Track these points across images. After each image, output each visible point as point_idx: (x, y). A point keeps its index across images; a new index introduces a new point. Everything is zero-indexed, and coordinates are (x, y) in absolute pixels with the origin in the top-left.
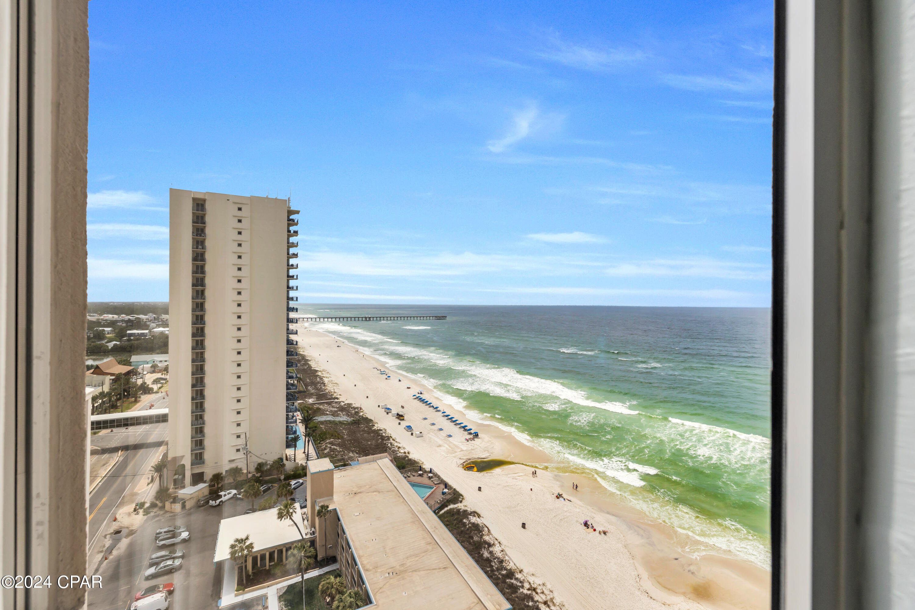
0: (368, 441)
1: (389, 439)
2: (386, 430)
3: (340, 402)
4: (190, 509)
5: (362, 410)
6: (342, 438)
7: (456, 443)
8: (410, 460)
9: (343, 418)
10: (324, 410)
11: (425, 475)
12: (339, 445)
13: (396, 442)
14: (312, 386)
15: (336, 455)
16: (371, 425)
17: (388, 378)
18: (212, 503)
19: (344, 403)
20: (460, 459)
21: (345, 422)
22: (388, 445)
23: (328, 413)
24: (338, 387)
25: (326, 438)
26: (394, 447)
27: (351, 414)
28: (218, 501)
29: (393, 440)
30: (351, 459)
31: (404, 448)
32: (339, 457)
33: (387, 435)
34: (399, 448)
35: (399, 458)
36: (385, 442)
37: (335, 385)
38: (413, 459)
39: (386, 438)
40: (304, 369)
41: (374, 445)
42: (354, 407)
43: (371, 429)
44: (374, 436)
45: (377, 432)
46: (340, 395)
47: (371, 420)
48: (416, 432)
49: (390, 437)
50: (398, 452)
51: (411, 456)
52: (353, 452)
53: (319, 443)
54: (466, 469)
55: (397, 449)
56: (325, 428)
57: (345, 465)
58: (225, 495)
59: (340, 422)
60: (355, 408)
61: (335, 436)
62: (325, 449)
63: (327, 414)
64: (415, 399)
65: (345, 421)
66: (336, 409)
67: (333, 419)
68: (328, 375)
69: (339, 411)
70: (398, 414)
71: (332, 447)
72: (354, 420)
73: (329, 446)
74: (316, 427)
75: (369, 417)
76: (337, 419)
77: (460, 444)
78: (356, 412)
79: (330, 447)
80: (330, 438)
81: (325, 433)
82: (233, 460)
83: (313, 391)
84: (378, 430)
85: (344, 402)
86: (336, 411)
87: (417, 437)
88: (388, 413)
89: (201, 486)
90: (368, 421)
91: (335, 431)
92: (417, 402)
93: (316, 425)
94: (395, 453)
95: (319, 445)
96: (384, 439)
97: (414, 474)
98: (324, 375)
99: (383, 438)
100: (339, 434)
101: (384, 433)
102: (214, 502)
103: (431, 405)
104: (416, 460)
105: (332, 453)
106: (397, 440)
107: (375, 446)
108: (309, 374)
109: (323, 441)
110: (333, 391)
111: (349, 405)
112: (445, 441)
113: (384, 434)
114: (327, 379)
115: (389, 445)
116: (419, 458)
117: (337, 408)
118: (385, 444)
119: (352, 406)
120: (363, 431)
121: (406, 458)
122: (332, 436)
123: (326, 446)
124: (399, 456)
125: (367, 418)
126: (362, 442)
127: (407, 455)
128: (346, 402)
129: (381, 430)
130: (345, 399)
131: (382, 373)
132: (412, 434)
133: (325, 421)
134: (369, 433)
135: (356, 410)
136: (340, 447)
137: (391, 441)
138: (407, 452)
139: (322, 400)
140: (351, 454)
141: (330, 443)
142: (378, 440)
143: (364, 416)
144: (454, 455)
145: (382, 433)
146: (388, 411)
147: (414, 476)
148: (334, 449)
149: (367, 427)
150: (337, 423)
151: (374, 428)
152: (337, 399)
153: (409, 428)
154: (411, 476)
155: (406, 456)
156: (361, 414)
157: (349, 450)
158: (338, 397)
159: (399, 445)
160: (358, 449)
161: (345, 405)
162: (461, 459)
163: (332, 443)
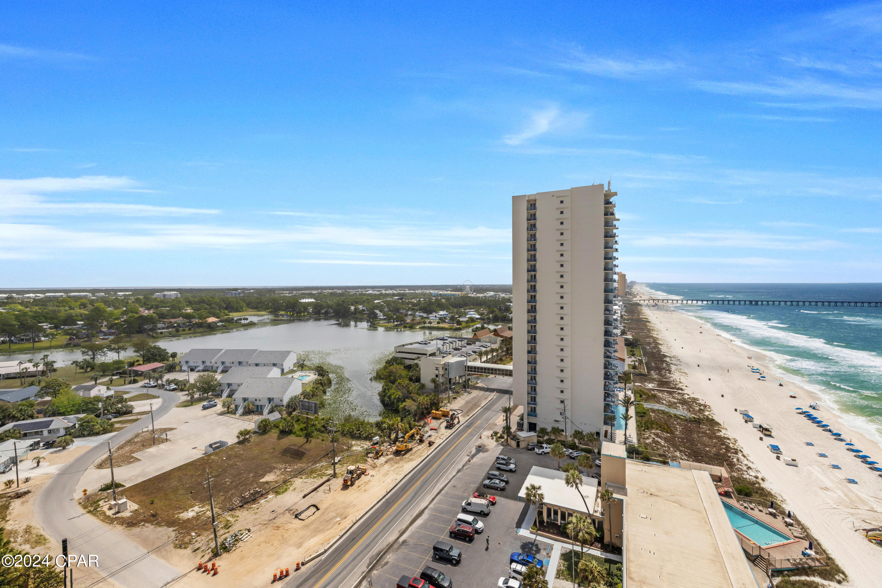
0: (707, 446)
1: (736, 453)
2: (736, 441)
3: (684, 394)
4: (523, 449)
5: (709, 410)
6: (672, 433)
7: (863, 496)
8: (763, 489)
9: (681, 411)
10: (661, 398)
11: (780, 518)
12: (666, 439)
13: (747, 460)
14: (655, 371)
15: (658, 448)
16: (716, 430)
17: (761, 379)
18: (536, 450)
19: (689, 397)
20: (863, 521)
21: (682, 417)
22: (733, 459)
23: (664, 402)
24: (686, 377)
25: (652, 428)
26: (740, 465)
27: (694, 410)
28: (541, 451)
29: (743, 456)
30: (674, 458)
31: (757, 471)
32: (661, 452)
33: (735, 447)
34: (749, 468)
35: (744, 481)
36: (729, 455)
37: (683, 374)
38: (768, 490)
39: (732, 451)
40: (653, 353)
41: (713, 454)
42: (699, 403)
43: (714, 434)
44: (716, 443)
45: (722, 440)
46: (686, 386)
47: (718, 424)
48: (786, 456)
49: (740, 451)
50: (746, 473)
51: (764, 485)
52: (681, 451)
53: (644, 431)
54: (873, 541)
55: (745, 468)
56: (654, 417)
57: (665, 463)
58: (546, 448)
59: (675, 415)
60: (700, 405)
61: (664, 429)
62: (648, 438)
63: (663, 404)
64: (800, 413)
65: (682, 415)
66: (676, 401)
67: (667, 410)
68: (677, 363)
69: (680, 403)
70: (761, 427)
71: (656, 439)
72: (694, 418)
73: (653, 436)
74: (645, 413)
75: (717, 419)
76: (673, 411)
77: (872, 500)
78: (700, 410)
79: (654, 438)
80: (657, 429)
81: (652, 423)
82: (558, 421)
83: (656, 377)
84: (724, 437)
85: (688, 395)
86: (675, 403)
87: (787, 465)
88: (746, 422)
89: (532, 434)
90: (712, 423)
91: (666, 424)
92: (803, 419)
93: (645, 411)
94: (739, 473)
95: (643, 432)
96: (729, 451)
97: (761, 508)
98: (673, 362)
99: (728, 448)
100: (669, 427)
101: (733, 444)
102: (538, 450)
103: (828, 428)
104: (773, 492)
105: (654, 445)
106: (748, 458)
107: (715, 455)
108: (657, 358)
109: (647, 429)
110: (679, 380)
111: (695, 400)
112: (839, 486)
113: (731, 445)
114: (675, 367)
115: (735, 460)
116: (778, 492)
117: (677, 399)
118: (730, 457)
119: (698, 402)
120: (703, 433)
121: (755, 484)
122: (661, 427)
123: (649, 436)
124: (746, 479)
125: (713, 420)
126: (697, 445)
127: (761, 482)
128: (692, 396)
129: (729, 439)
130: (690, 392)
131: (754, 371)
132: (778, 458)
133: (658, 410)
134: (710, 438)
135: (702, 408)
136: (665, 441)
137: (740, 455)
138: (760, 478)
139: (664, 388)
140: (678, 454)
141: (655, 434)
142: (721, 449)
143: (710, 417)
144: (852, 511)
145: (729, 443)
146: (748, 419)
147: (760, 511)
148: (658, 442)
149: (709, 430)
150: (671, 416)
151: (719, 434)
152: (682, 390)
153: (775, 449)
154: (756, 509)
155: (757, 481)
156: (707, 413)
157: (677, 448)
158: (683, 388)
159: (750, 465)
160: (689, 451)
161: (689, 398)
162: (866, 522)
163: (657, 435)
